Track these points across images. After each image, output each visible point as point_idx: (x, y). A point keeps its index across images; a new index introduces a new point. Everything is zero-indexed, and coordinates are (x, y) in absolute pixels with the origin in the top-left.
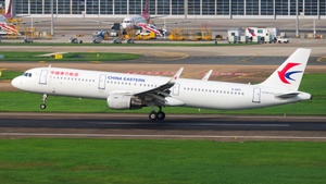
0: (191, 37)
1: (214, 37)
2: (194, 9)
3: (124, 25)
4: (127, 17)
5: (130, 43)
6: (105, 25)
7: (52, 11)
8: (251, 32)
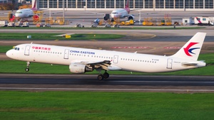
0: (157, 24)
1: (173, 23)
2: (159, 5)
3: (112, 16)
4: (114, 10)
5: (116, 27)
6: (99, 15)
7: (63, 6)
8: (199, 20)
